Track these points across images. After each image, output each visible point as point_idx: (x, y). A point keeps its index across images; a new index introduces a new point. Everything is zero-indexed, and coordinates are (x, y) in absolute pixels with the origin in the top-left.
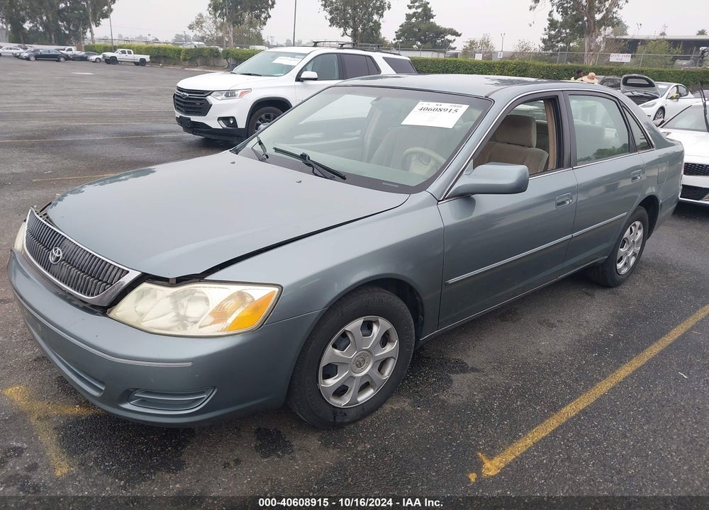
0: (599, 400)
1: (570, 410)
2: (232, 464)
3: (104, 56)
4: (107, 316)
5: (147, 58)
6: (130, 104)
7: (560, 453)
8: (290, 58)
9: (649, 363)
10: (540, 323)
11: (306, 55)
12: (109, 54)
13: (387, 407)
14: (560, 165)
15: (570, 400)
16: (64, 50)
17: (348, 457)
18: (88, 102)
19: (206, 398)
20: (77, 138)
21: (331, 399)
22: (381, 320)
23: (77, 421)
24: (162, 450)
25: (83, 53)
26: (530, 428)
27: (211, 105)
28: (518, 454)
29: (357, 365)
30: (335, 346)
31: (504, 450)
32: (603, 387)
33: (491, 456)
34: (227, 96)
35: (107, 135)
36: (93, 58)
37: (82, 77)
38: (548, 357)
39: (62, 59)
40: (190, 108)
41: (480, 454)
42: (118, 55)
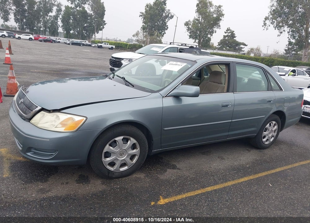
0: (224, 188)
1: (209, 189)
2: (65, 183)
3: (98, 45)
4: (29, 122)
5: (114, 47)
6: (98, 63)
7: (195, 202)
8: (157, 48)
9: (257, 178)
10: (219, 157)
11: (164, 47)
12: (100, 44)
13: (134, 176)
14: (228, 91)
15: (213, 185)
16: (83, 42)
17: (109, 188)
18: (82, 61)
19: (55, 154)
20: (71, 72)
21: (108, 166)
22: (132, 139)
23: (20, 162)
24: (43, 175)
25: (90, 43)
26: (187, 192)
27: (122, 64)
28: (176, 199)
29: (120, 155)
30: (110, 145)
31: (172, 197)
32: (230, 183)
33: (165, 198)
34: (129, 61)
35: (83, 72)
36: (93, 45)
37: (85, 52)
38: (214, 169)
39: (81, 45)
40: (115, 65)
41: (161, 197)
42: (103, 45)
